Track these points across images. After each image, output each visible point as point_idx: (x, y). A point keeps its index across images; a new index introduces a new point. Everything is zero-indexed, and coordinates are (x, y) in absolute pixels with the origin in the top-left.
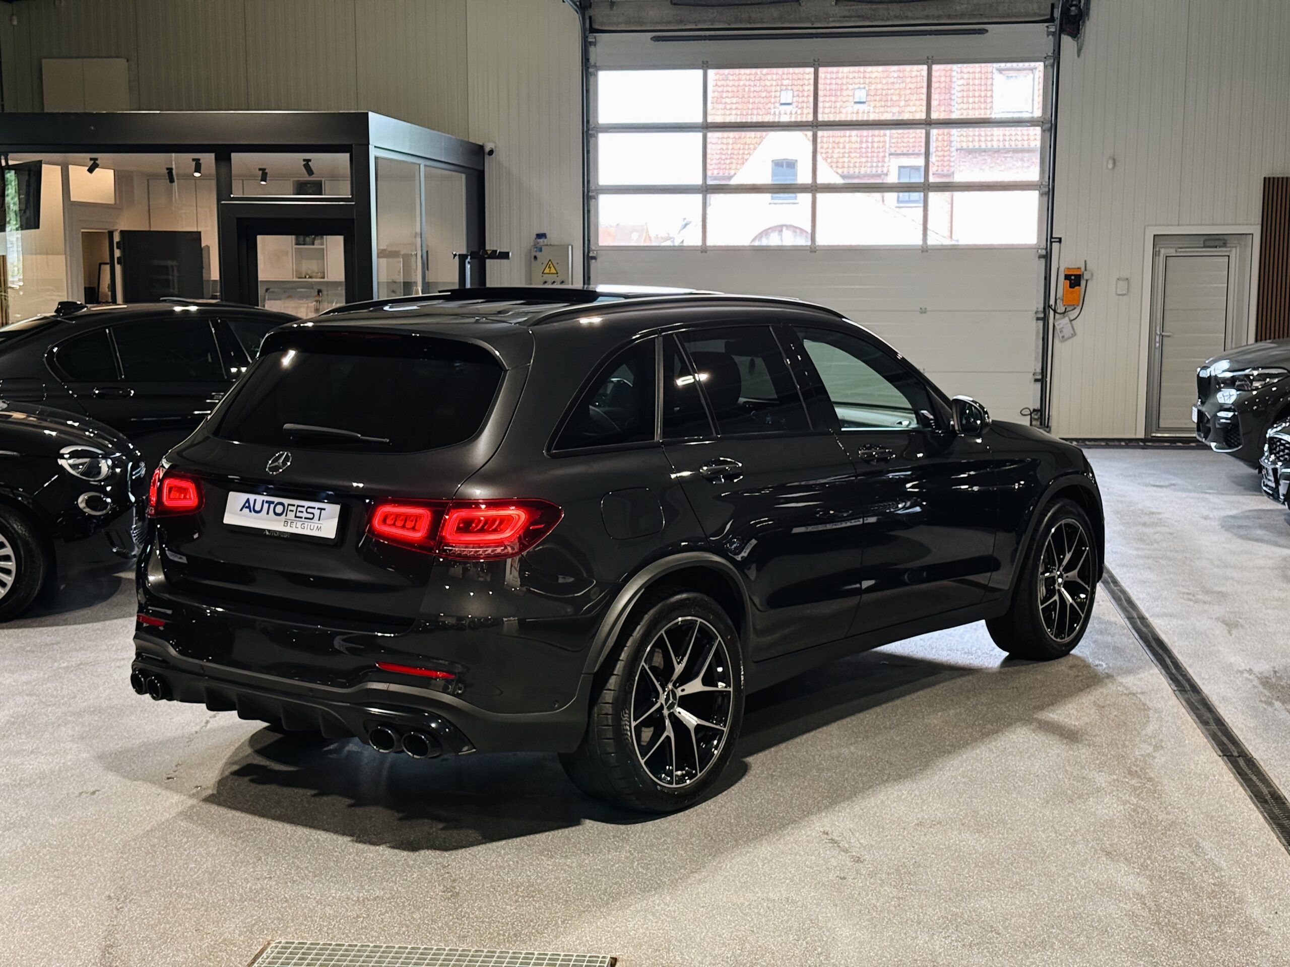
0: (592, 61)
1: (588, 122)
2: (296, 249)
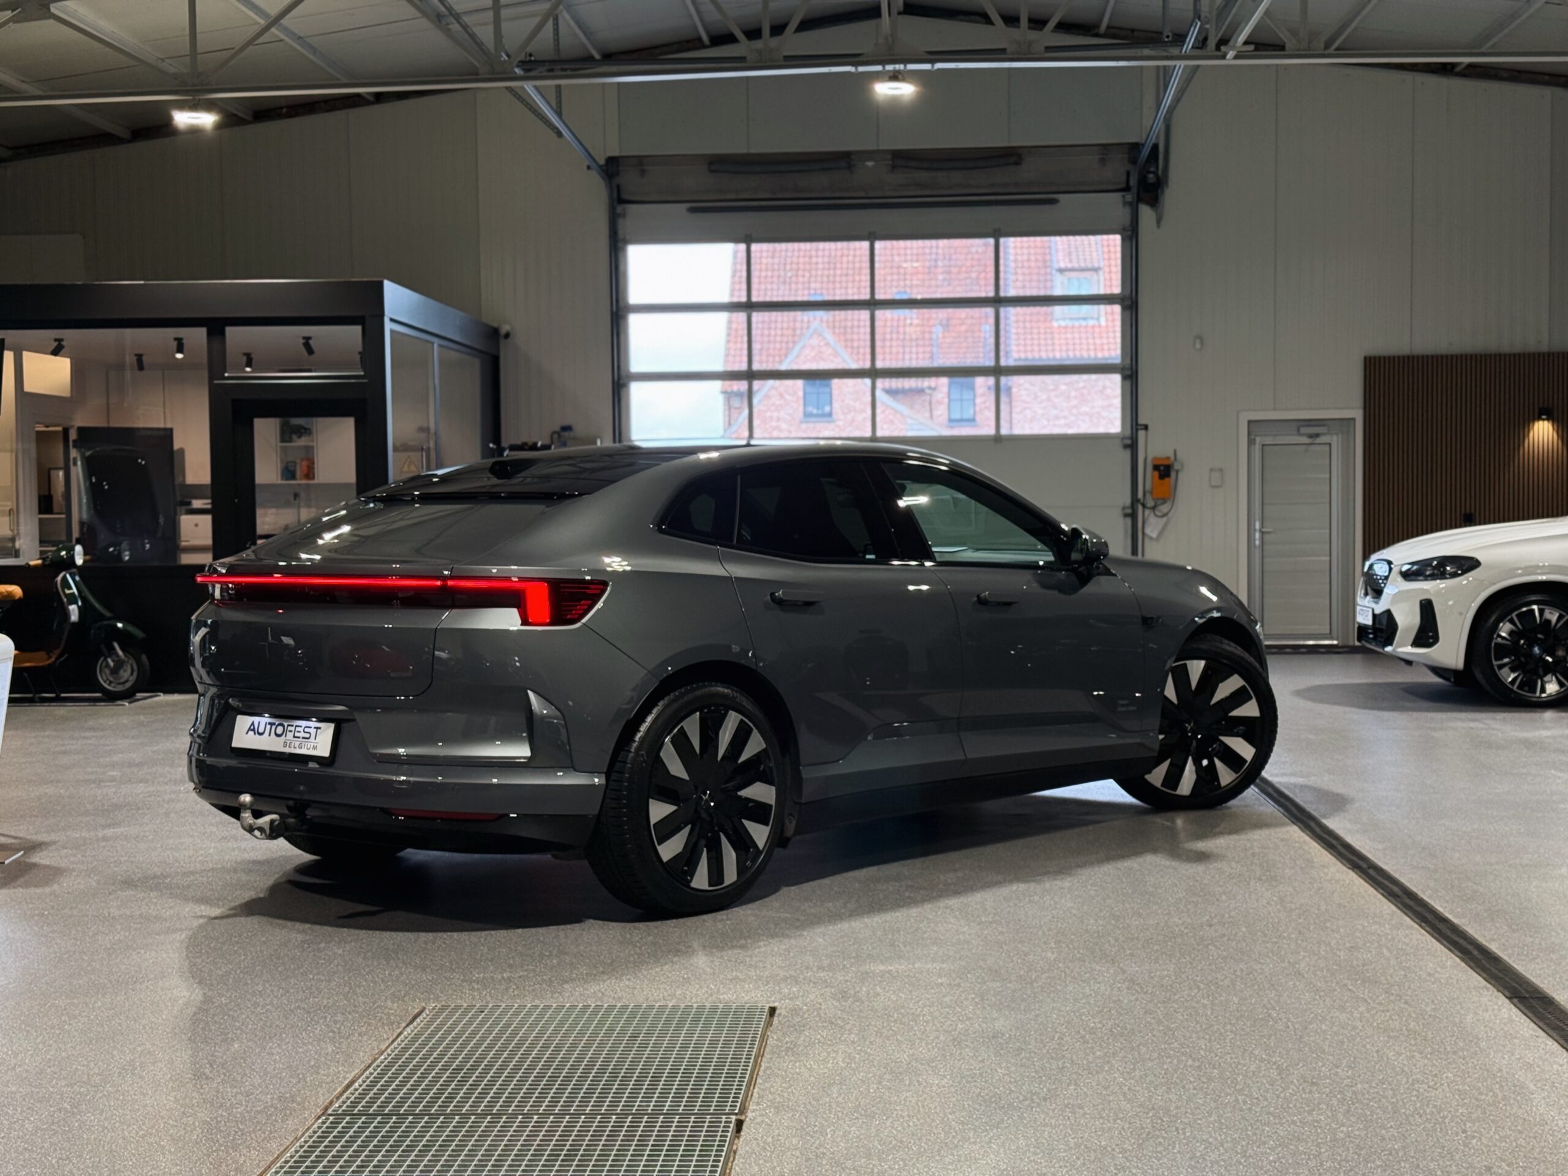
0: (621, 234)
1: (617, 301)
2: (281, 447)
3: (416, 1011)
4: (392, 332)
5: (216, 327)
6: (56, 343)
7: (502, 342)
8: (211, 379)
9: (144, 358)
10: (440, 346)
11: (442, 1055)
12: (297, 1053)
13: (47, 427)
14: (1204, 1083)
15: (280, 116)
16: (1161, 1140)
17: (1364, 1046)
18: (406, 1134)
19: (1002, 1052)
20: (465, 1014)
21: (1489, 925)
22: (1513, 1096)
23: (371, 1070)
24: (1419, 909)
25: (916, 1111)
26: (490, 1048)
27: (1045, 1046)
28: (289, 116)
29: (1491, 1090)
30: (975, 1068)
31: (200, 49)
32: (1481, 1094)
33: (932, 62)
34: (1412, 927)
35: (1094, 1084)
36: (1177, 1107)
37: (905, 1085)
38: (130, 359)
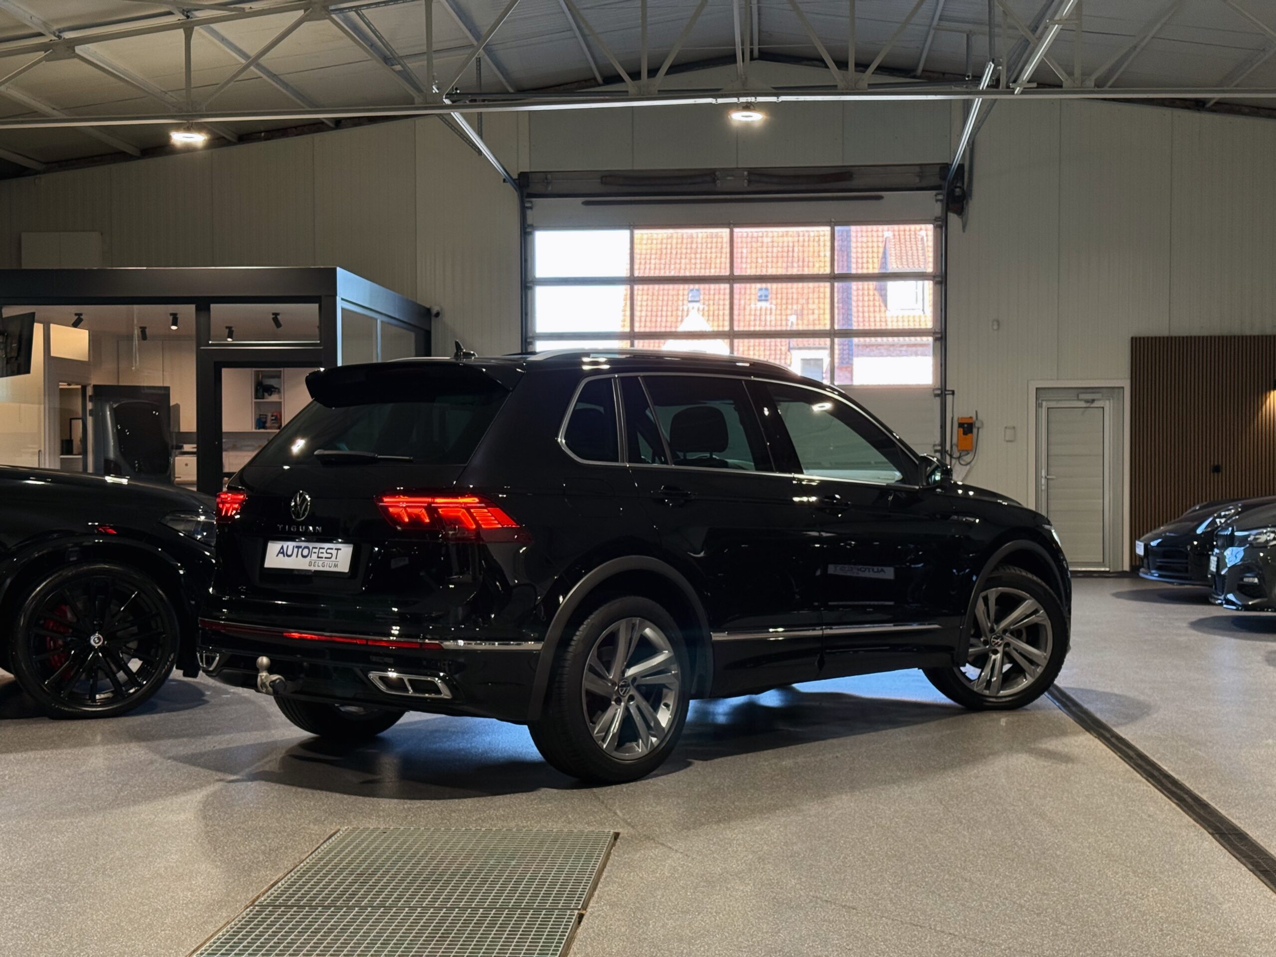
0: (530, 222)
1: (526, 275)
2: (255, 403)
3: (333, 832)
4: (343, 309)
5: (203, 304)
6: (77, 317)
7: (433, 319)
8: (198, 345)
9: (147, 331)
10: (382, 322)
11: (350, 863)
12: (235, 860)
13: (69, 385)
14: (956, 892)
15: (259, 139)
16: (916, 933)
17: (1089, 867)
18: (315, 920)
19: (797, 867)
20: (370, 834)
21: (1203, 780)
22: (1203, 905)
23: (292, 874)
24: (1148, 768)
25: (723, 909)
26: (388, 859)
27: (831, 863)
28: (266, 139)
29: (1188, 900)
30: (774, 879)
31: (194, 83)
32: (1178, 903)
33: (777, 95)
34: (1140, 781)
35: (867, 891)
36: (932, 909)
37: (716, 890)
38: (137, 332)
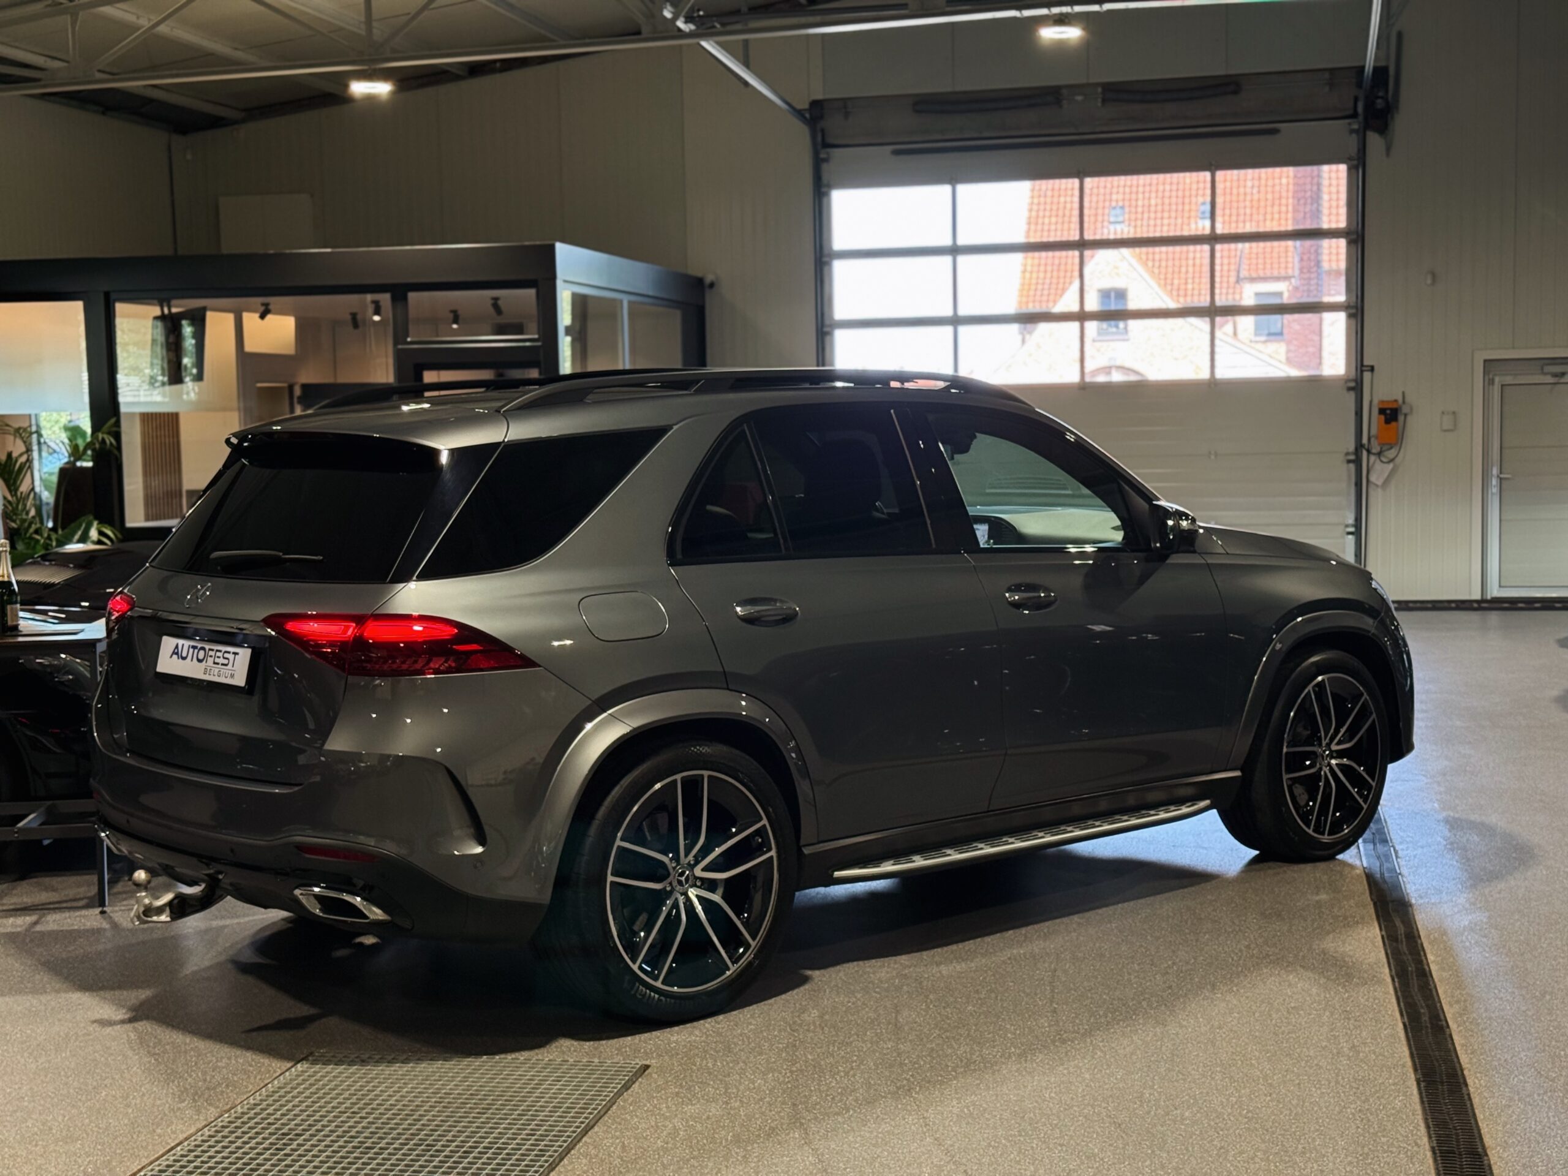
0: (825, 179)
1: (821, 247)
5: (399, 292)
6: (262, 309)
7: (707, 292)
8: (396, 343)
9: (359, 317)
10: (630, 302)
11: (284, 1115)
13: (272, 383)
15: (494, 71)
28: (503, 70)
31: (375, 16)
33: (1100, 3)
